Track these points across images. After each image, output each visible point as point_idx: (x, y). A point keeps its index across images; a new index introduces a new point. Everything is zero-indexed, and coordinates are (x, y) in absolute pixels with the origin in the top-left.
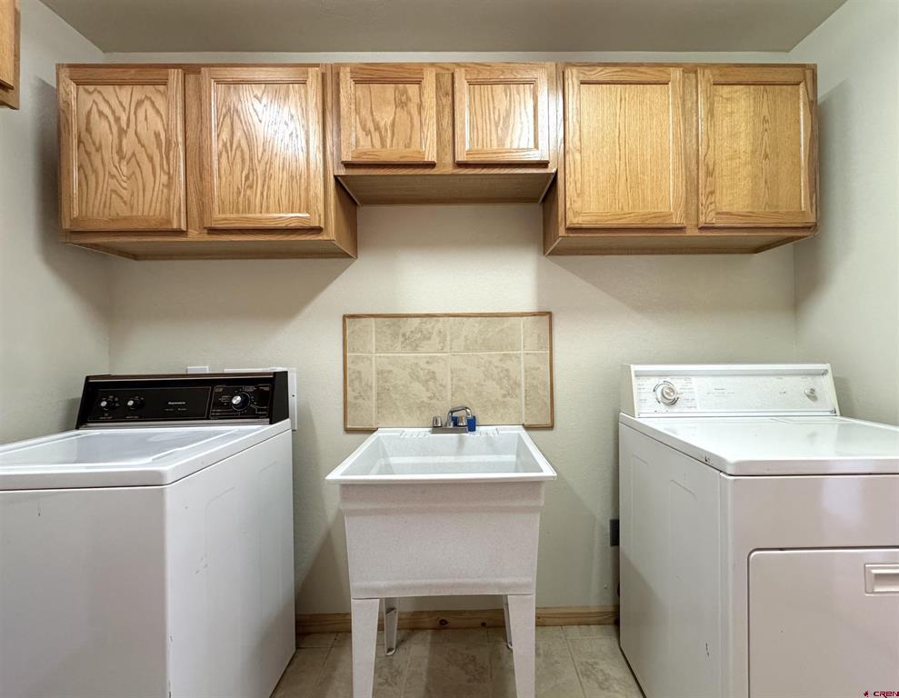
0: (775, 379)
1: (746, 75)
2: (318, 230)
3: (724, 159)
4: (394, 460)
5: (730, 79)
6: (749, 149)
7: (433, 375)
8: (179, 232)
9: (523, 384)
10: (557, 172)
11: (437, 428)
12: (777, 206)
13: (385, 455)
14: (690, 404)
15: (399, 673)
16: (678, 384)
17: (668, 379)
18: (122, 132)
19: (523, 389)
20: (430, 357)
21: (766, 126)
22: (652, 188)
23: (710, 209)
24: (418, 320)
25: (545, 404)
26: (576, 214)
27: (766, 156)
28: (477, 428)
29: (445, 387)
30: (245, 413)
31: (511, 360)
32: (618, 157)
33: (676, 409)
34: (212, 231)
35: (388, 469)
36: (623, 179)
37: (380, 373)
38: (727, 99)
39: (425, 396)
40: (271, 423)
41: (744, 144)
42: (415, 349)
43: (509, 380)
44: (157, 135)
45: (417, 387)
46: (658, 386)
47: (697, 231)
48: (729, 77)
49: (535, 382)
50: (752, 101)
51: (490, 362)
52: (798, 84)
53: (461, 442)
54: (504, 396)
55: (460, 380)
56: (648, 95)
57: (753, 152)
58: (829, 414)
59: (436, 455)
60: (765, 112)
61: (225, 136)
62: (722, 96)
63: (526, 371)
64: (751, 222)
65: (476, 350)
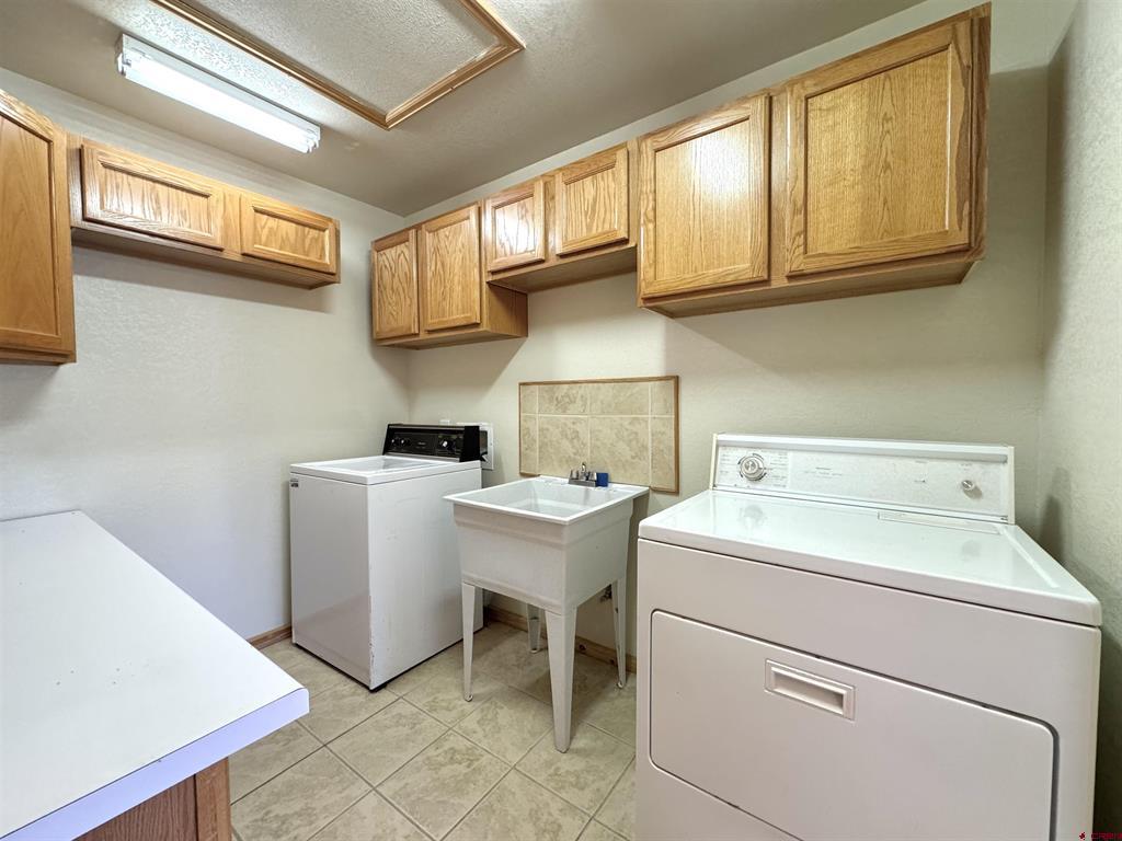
0: (912, 462)
1: (855, 69)
2: (476, 325)
3: (821, 187)
4: (541, 502)
5: (830, 84)
6: (860, 163)
7: (576, 435)
8: (416, 335)
9: (650, 449)
10: (636, 246)
11: (575, 480)
12: (903, 232)
13: (535, 498)
14: (780, 482)
15: (530, 664)
16: (768, 459)
17: (759, 452)
18: (393, 276)
19: (650, 452)
20: (576, 419)
21: (888, 126)
22: (729, 243)
23: (797, 254)
24: (566, 386)
25: (671, 469)
26: (649, 284)
27: (887, 167)
28: (610, 485)
29: (584, 445)
30: (448, 453)
31: (640, 424)
32: (692, 216)
33: (759, 486)
34: (430, 332)
35: (537, 508)
36: (697, 239)
37: (541, 430)
38: (828, 110)
39: (571, 451)
40: (461, 461)
41: (852, 160)
42: (564, 412)
43: (638, 442)
44: (406, 274)
45: (566, 444)
46: (745, 458)
47: (786, 281)
48: (832, 80)
49: (661, 447)
50: (865, 100)
51: (621, 425)
52: (946, 48)
53: (587, 493)
54: (633, 458)
55: (597, 440)
56: (726, 140)
57: (866, 167)
58: (999, 519)
59: (568, 502)
60: (887, 107)
61: (433, 268)
62: (820, 109)
63: (653, 435)
64: (858, 259)
65: (609, 413)
